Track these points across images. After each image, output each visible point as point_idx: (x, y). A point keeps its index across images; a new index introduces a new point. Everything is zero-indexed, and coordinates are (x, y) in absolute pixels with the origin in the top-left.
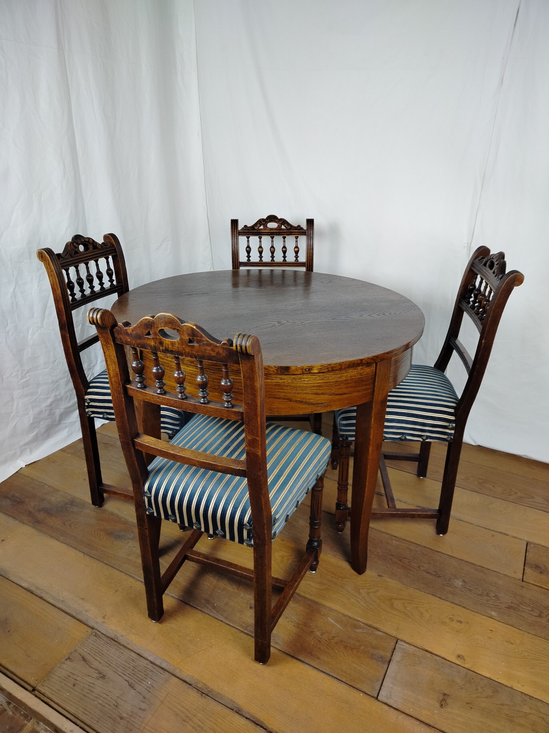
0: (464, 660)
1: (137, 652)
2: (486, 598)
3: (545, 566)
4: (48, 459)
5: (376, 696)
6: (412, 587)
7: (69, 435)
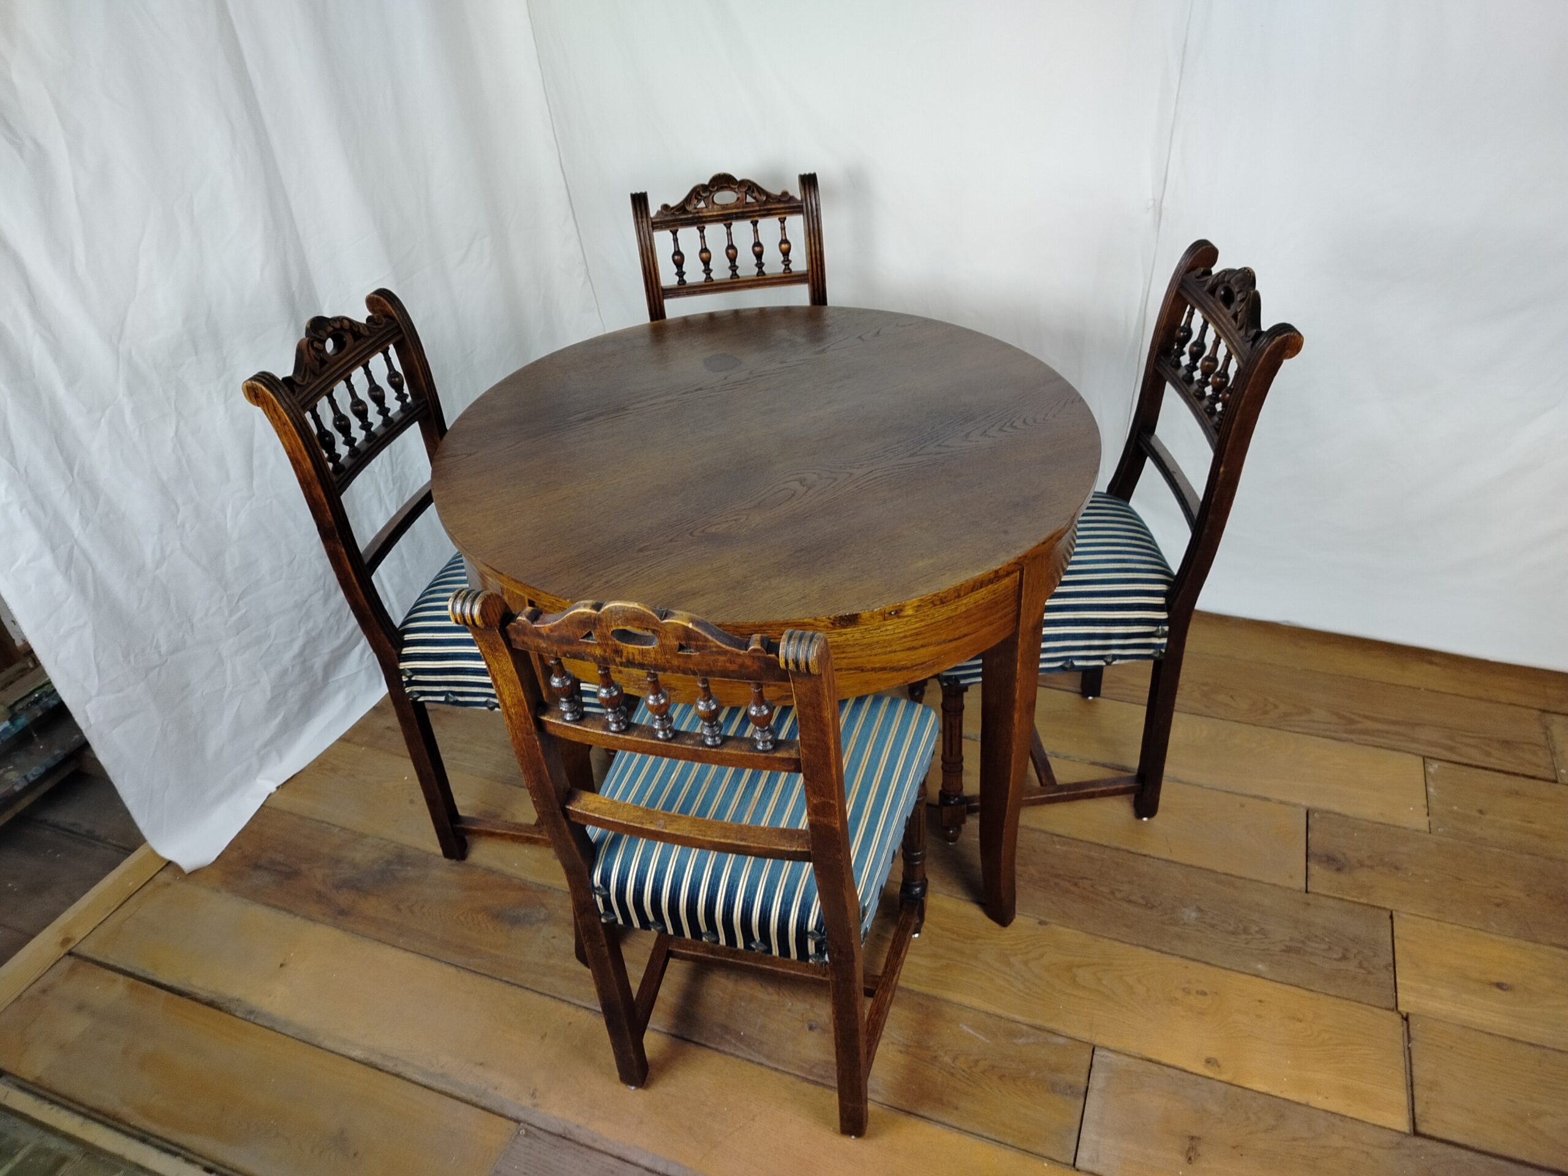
0: (1219, 1067)
1: (615, 1154)
2: (1244, 936)
3: (1344, 854)
4: (320, 764)
5: (1072, 1162)
6: (1105, 937)
7: (350, 705)
